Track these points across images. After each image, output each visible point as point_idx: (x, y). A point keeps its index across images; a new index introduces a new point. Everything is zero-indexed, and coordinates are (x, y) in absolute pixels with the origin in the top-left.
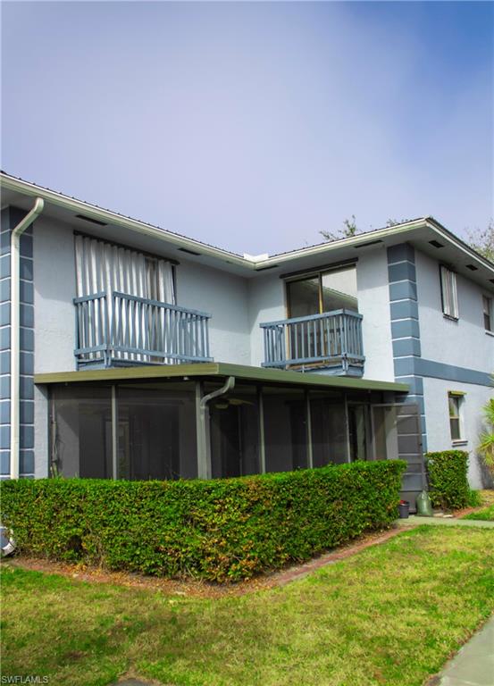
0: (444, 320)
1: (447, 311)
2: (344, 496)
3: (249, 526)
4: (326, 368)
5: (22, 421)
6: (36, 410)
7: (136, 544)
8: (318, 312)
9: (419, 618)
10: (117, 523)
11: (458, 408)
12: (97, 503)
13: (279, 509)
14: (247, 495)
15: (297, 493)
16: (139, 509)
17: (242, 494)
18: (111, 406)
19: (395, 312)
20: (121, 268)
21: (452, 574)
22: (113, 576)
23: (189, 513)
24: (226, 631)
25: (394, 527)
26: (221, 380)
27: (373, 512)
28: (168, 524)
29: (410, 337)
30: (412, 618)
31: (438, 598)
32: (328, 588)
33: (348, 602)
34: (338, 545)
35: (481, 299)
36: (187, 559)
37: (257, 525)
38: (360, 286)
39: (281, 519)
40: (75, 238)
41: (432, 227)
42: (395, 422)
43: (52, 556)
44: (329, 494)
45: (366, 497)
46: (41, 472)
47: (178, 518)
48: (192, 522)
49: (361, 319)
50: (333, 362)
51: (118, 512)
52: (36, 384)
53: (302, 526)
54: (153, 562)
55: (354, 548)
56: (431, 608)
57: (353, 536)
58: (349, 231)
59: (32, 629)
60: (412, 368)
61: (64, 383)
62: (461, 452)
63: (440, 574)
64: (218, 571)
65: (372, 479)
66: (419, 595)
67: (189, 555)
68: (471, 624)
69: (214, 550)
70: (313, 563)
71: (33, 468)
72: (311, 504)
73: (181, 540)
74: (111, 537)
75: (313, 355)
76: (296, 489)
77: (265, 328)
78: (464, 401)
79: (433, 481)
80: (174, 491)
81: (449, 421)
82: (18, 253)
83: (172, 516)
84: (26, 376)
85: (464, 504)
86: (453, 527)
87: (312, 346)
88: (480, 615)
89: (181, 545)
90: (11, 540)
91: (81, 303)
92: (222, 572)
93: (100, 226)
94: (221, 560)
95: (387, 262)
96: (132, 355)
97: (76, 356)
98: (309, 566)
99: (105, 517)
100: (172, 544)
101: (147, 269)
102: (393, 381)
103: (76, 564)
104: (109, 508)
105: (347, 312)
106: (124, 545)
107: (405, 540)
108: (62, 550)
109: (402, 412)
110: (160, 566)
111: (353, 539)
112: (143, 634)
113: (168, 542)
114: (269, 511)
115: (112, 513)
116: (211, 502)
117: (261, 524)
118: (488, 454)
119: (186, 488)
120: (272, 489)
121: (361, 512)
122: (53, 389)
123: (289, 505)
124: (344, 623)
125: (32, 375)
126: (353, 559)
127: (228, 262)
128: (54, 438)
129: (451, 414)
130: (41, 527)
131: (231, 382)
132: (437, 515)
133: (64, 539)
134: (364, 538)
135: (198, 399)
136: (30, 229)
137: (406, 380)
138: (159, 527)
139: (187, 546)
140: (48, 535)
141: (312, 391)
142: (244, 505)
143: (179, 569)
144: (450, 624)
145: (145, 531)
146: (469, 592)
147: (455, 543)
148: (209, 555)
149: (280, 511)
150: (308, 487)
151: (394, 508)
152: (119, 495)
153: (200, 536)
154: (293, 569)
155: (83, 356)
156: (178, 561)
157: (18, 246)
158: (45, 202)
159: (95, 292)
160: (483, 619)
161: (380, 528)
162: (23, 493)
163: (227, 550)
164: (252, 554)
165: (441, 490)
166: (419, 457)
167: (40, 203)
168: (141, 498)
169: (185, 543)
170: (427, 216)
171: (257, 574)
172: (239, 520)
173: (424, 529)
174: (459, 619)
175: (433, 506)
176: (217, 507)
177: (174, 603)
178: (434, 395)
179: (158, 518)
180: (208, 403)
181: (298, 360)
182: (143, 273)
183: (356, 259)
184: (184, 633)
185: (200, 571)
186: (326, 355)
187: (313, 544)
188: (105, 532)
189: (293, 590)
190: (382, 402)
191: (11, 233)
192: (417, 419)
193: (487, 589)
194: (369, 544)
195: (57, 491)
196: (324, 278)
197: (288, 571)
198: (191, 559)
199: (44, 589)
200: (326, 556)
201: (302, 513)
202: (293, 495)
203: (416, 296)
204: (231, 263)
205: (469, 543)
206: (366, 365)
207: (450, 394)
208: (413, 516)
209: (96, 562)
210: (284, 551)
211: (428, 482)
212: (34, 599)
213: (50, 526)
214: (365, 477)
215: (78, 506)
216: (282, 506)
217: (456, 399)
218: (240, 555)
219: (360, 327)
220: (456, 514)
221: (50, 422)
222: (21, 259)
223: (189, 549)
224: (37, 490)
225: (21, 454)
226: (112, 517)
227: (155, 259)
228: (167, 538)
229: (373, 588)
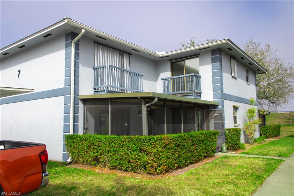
0: (231, 78)
1: (233, 75)
2: (197, 143)
3: (164, 153)
4: (187, 96)
5: (74, 113)
6: (79, 109)
7: (121, 159)
8: (184, 74)
9: (232, 188)
10: (114, 151)
11: (236, 112)
12: (106, 143)
13: (175, 147)
14: (164, 142)
15: (181, 141)
16: (122, 146)
17: (162, 141)
18: (109, 108)
19: (214, 74)
20: (111, 56)
21: (241, 173)
22: (112, 171)
23: (142, 148)
24: (160, 191)
25: (214, 156)
26: (153, 98)
27: (207, 150)
28: (134, 152)
29: (220, 84)
30: (229, 188)
31: (238, 181)
32: (195, 177)
33: (203, 182)
34: (194, 162)
35: (245, 70)
36: (141, 165)
37: (167, 153)
38: (200, 64)
39: (175, 151)
40: (94, 44)
41: (229, 43)
42: (213, 117)
43: (87, 164)
44: (192, 143)
45: (205, 144)
46: (81, 132)
47: (138, 150)
48: (143, 151)
49: (200, 77)
50: (189, 93)
51: (114, 147)
52: (80, 99)
53: (183, 154)
54: (127, 166)
55: (200, 163)
56: (236, 185)
57: (200, 159)
58: (192, 43)
59: (86, 189)
60: (220, 96)
61: (90, 99)
62: (239, 129)
63: (236, 173)
64: (153, 170)
65: (207, 137)
66: (230, 180)
67: (142, 164)
68: (252, 190)
69: (151, 162)
70: (186, 168)
71: (78, 131)
72: (186, 146)
73: (139, 158)
74: (111, 156)
75: (182, 90)
76: (181, 140)
77: (163, 80)
78: (239, 109)
79: (227, 139)
80: (137, 139)
81: (233, 117)
82: (74, 50)
83: (136, 149)
84: (76, 96)
85: (239, 148)
86: (237, 156)
87: (182, 87)
88: (254, 187)
89: (139, 160)
90: (70, 157)
91: (96, 69)
92: (154, 170)
93: (104, 40)
94: (154, 166)
95: (211, 56)
96: (114, 88)
97: (94, 89)
98: (185, 169)
99: (109, 149)
100: (135, 159)
101: (120, 56)
102: (213, 101)
103: (96, 167)
104: (111, 146)
105: (196, 74)
106: (117, 160)
107: (220, 161)
108: (91, 161)
109: (216, 113)
110: (130, 168)
111: (200, 160)
112: (129, 191)
113: (134, 159)
114: (172, 148)
115: (112, 148)
116: (151, 144)
117: (169, 153)
118: (247, 130)
119: (141, 138)
120: (173, 140)
121: (203, 150)
122: (85, 101)
123: (178, 146)
124: (203, 189)
125: (78, 95)
126: (201, 167)
127: (150, 54)
128: (86, 119)
129: (234, 114)
130: (83, 152)
131: (156, 99)
132: (229, 152)
133: (92, 157)
134: (203, 160)
135: (143, 106)
136: (78, 41)
137: (217, 101)
138: (131, 153)
139: (141, 160)
140: (86, 155)
141: (183, 104)
142: (163, 145)
143: (138, 169)
144: (244, 190)
145: (125, 154)
146: (248, 179)
147: (239, 162)
148: (149, 163)
149: (175, 148)
150: (185, 139)
151: (214, 149)
152: (115, 141)
153: (146, 156)
154: (179, 170)
155: (96, 89)
156: (137, 166)
157: (74, 47)
158: (85, 31)
159: (101, 65)
160: (255, 189)
161: (209, 156)
162: (76, 140)
163: (156, 162)
164: (165, 164)
165: (231, 143)
166: (222, 130)
167: (83, 31)
168: (124, 142)
169: (140, 159)
170: (228, 39)
171: (167, 171)
172: (161, 151)
173: (226, 157)
174: (247, 188)
175: (228, 149)
176: (153, 146)
177: (138, 181)
178: (228, 106)
179: (130, 150)
180: (147, 107)
181: (176, 92)
182: (118, 58)
183: (199, 54)
184: (144, 191)
185: (146, 169)
186: (187, 90)
187: (186, 161)
188: (109, 155)
189: (182, 177)
190: (208, 109)
191: (72, 42)
192: (222, 115)
193: (255, 178)
194: (206, 162)
195: (90, 139)
196: (186, 61)
197: (178, 171)
198: (142, 165)
199: (87, 175)
200: (190, 166)
201: (183, 149)
202: (180, 142)
203: (222, 69)
204: (151, 55)
205: (244, 162)
206: (202, 95)
207: (234, 106)
208: (220, 152)
209: (105, 166)
210: (176, 163)
211: (225, 140)
212: (84, 178)
213: (87, 152)
214: (205, 136)
215: (98, 145)
216: (176, 146)
217: (236, 108)
218: (161, 164)
219: (200, 80)
220: (236, 152)
221: (84, 114)
222: (75, 52)
223: (142, 161)
224: (82, 138)
225: (74, 125)
226: (112, 149)
227: (123, 53)
228: (133, 157)
229: (211, 177)
